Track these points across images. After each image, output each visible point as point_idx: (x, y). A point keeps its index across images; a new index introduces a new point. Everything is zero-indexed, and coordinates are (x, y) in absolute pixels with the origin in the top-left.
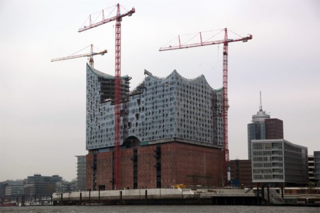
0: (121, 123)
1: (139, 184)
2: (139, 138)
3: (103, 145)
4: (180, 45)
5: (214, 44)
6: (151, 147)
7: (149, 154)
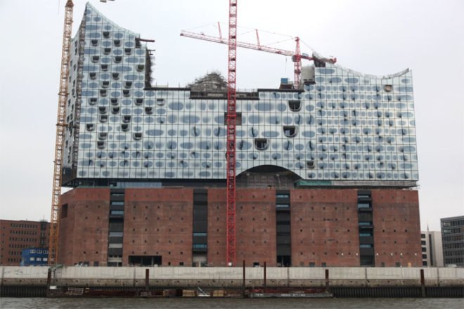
1: (298, 258)
4: (221, 38)
5: (278, 53)
6: (339, 191)
7: (331, 203)
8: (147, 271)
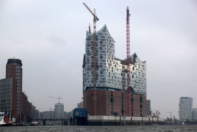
0: (126, 77)
1: (134, 114)
2: (134, 89)
3: (116, 87)
6: (138, 95)
7: (137, 99)
8: (131, 118)
